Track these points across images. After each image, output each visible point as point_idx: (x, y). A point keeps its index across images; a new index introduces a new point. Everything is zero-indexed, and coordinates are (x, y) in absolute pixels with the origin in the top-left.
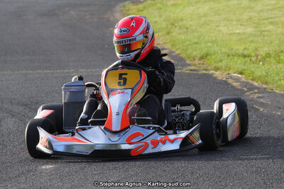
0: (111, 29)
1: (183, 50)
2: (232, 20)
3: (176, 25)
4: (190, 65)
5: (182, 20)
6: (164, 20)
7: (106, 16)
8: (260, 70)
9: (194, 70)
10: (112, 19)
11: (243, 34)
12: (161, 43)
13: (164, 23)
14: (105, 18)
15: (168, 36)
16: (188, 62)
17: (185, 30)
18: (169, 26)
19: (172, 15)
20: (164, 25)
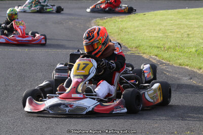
2: (151, 30)
4: (130, 51)
8: (166, 55)
11: (157, 37)
13: (117, 30)
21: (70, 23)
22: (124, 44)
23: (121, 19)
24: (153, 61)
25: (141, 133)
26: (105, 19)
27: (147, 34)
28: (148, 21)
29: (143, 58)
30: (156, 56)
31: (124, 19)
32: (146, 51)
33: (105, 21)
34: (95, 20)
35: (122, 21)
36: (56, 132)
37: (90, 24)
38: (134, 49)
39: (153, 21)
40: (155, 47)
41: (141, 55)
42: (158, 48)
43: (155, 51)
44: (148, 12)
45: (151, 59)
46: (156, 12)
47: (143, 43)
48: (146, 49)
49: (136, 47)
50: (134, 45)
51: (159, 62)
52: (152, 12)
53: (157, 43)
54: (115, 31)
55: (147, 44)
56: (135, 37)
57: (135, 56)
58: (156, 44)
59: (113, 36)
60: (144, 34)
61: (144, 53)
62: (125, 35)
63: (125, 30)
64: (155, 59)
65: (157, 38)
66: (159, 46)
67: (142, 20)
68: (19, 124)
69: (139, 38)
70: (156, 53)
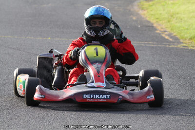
0: (132, 16)
1: (178, 33)
3: (174, 16)
5: (178, 14)
6: (166, 13)
7: (128, 8)
9: (186, 47)
10: (132, 10)
12: (164, 27)
14: (127, 9)
15: (168, 24)
16: (182, 41)
17: (180, 20)
18: (170, 17)
19: (172, 10)
20: (166, 16)
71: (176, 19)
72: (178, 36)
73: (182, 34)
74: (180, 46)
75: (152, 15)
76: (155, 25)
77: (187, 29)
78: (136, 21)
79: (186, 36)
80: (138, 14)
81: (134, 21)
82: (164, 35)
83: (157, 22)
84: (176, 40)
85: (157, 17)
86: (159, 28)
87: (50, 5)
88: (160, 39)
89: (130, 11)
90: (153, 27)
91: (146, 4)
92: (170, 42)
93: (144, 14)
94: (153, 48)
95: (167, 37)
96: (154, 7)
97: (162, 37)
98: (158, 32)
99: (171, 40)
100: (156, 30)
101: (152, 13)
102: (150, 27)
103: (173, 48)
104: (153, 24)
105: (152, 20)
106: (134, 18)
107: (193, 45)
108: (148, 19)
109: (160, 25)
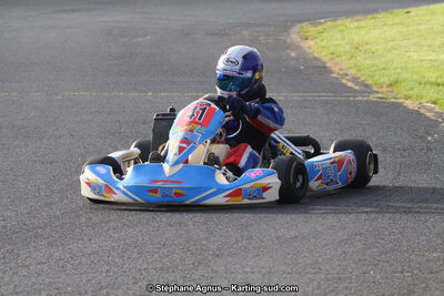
21: (245, 32)
22: (362, 78)
23: (356, 24)
24: (428, 114)
25: (402, 272)
26: (321, 23)
27: (415, 56)
28: (416, 27)
29: (406, 108)
30: (434, 103)
31: (363, 23)
32: (411, 92)
33: (320, 28)
34: (298, 26)
35: (358, 28)
36: (216, 272)
37: (289, 34)
38: (385, 89)
39: (426, 27)
40: (432, 84)
41: (401, 101)
42: (439, 85)
43: (431, 93)
44: (417, 6)
45: (422, 111)
46: (432, 7)
47: (405, 75)
48: (412, 89)
49: (391, 85)
50: (385, 80)
51: (440, 117)
52: (425, 7)
53: (435, 75)
54: (343, 49)
55: (415, 77)
56: (387, 63)
57: (389, 103)
58: (433, 76)
59: (338, 60)
60: (407, 54)
61: (407, 98)
62: (365, 59)
63: (366, 47)
64: (431, 110)
65: (436, 64)
66: (439, 80)
67: (402, 24)
68: (135, 255)
69: (395, 64)
70: (434, 96)
71: (365, 53)
72: (370, 82)
73: (376, 78)
74: (373, 97)
75: (323, 47)
76: (328, 65)
77: (384, 69)
78: (296, 59)
79: (382, 80)
80: (299, 47)
81: (293, 59)
82: (344, 81)
83: (332, 59)
84: (367, 88)
85: (332, 50)
86: (336, 69)
87: (148, 37)
88: (338, 87)
89: (285, 42)
90: (325, 67)
91: (311, 30)
92: (355, 91)
93: (310, 48)
94: (327, 102)
95: (349, 84)
96: (325, 34)
97: (342, 84)
98: (334, 75)
99: (357, 88)
100: (332, 72)
101: (323, 44)
102: (321, 69)
103: (361, 102)
104: (324, 63)
105: (324, 56)
106: (293, 55)
107: (394, 95)
108: (316, 55)
109: (337, 64)
